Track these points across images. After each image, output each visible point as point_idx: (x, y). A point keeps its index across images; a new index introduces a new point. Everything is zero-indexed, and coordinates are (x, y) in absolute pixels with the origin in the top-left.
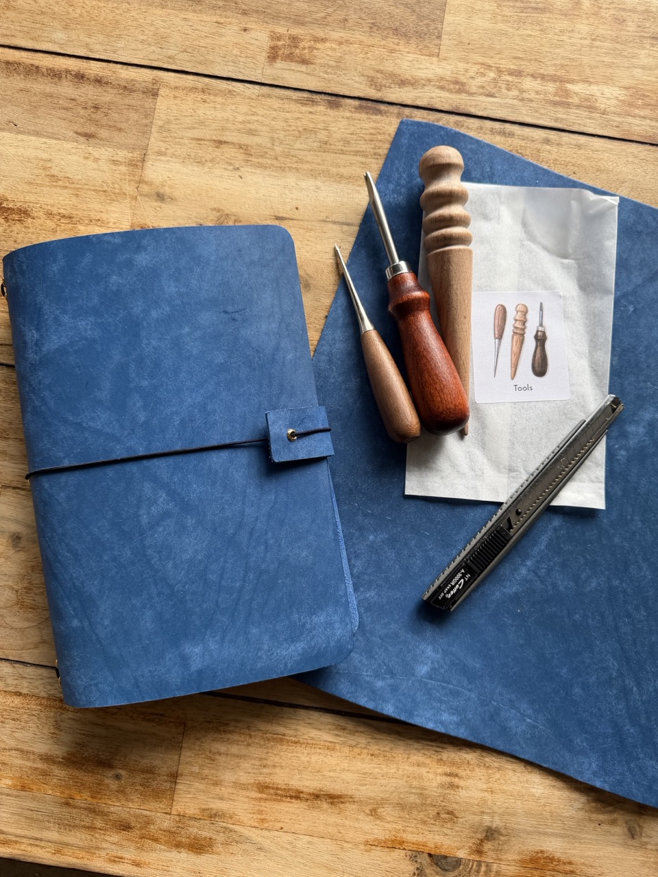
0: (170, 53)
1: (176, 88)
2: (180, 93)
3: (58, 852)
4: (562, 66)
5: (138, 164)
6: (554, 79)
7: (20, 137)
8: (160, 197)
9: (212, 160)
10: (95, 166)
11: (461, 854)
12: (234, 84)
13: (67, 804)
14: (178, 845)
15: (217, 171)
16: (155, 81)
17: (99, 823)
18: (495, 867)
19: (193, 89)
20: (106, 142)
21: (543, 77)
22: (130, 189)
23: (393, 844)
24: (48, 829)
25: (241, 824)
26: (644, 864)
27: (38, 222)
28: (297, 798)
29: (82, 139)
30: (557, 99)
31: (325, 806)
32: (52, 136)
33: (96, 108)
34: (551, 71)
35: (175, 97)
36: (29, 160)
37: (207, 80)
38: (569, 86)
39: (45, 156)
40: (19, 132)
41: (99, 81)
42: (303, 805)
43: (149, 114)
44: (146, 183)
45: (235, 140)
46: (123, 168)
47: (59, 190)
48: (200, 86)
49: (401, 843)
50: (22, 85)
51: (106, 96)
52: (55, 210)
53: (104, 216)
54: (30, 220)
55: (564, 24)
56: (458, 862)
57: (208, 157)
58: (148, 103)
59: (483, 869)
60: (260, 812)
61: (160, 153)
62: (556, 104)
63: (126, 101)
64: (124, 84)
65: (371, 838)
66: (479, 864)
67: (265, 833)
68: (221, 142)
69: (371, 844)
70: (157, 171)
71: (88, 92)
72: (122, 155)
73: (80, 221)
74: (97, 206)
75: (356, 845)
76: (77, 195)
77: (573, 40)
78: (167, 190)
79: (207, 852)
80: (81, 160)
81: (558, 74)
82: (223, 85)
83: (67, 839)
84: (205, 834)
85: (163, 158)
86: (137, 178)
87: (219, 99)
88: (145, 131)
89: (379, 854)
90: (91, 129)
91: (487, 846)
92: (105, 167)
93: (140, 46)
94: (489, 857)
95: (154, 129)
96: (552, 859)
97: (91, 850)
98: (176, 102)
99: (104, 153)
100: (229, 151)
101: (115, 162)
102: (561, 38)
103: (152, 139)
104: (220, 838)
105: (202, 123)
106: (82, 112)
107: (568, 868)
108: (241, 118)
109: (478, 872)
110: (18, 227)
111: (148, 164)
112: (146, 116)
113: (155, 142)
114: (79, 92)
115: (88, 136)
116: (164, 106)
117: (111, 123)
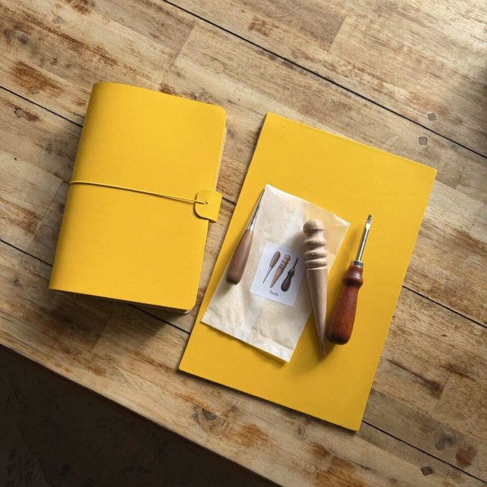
0: (206, 11)
1: (202, 28)
2: (204, 31)
3: (33, 353)
4: (385, 74)
5: (173, 56)
6: (378, 78)
7: (124, 27)
8: (179, 75)
9: (208, 66)
10: (153, 51)
11: (218, 414)
12: (230, 34)
13: (45, 333)
14: (89, 368)
15: (208, 71)
16: (194, 22)
17: (56, 346)
18: (231, 425)
19: (210, 31)
20: (162, 42)
21: (374, 76)
22: (166, 66)
23: (188, 399)
24: (32, 341)
25: (122, 368)
26: (301, 448)
27: (119, 68)
28: (152, 363)
29: (151, 37)
30: (377, 88)
31: (163, 371)
32: (139, 32)
33: (163, 25)
34: (378, 74)
35: (200, 32)
36: (124, 39)
37: (218, 28)
38: (384, 83)
39: (132, 39)
40: (124, 25)
41: (168, 13)
42: (153, 367)
43: (186, 36)
44: (175, 66)
45: (221, 60)
46: (166, 56)
47: (133, 57)
48: (214, 30)
49: (192, 399)
50: (132, 4)
51: (169, 21)
52: (128, 65)
53: (150, 75)
54: (116, 66)
55: (392, 54)
56: (215, 417)
57: (207, 64)
58: (187, 30)
59: (225, 424)
60: (132, 365)
61: (185, 55)
62: (375, 90)
63: (178, 26)
64: (178, 18)
65: (179, 392)
66: (224, 422)
67: (131, 375)
68: (215, 59)
69: (178, 396)
70: (181, 63)
71: (161, 17)
72: (168, 50)
73: (139, 74)
74: (149, 70)
75: (171, 394)
76: (141, 62)
77: (394, 63)
78: (183, 72)
79: (101, 375)
80: (148, 47)
81: (382, 77)
82: (225, 33)
83: (39, 349)
84: (103, 366)
85: (186, 58)
86: (171, 63)
87: (220, 39)
88: (182, 42)
89: (180, 401)
90: (157, 34)
91: (231, 414)
92: (158, 53)
93: (192, 3)
94: (230, 420)
95: (186, 43)
96: (259, 431)
97: (49, 357)
98: (200, 34)
99: (160, 47)
100: (217, 64)
101: (163, 52)
102: (388, 60)
103: (184, 47)
104: (110, 371)
105: (209, 47)
106: (156, 25)
107: (265, 437)
108: (227, 51)
109: (222, 425)
110: (109, 67)
111: (178, 58)
112: (184, 36)
113: (184, 49)
114: (157, 15)
115: (155, 37)
116: (194, 34)
117: (168, 34)
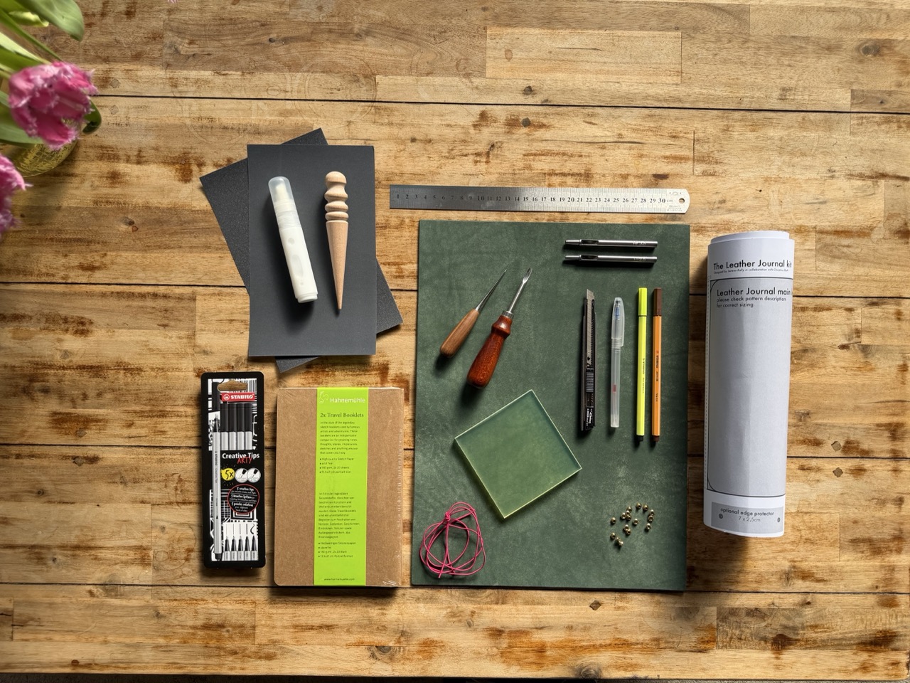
0: (200, 276)
1: (205, 295)
2: (207, 297)
3: (205, 668)
4: (398, 256)
5: (192, 336)
6: (394, 264)
7: (131, 331)
8: (205, 353)
9: (229, 330)
10: (170, 341)
11: (391, 644)
12: (234, 288)
13: (207, 647)
14: (260, 658)
15: (232, 336)
16: (194, 293)
17: (222, 653)
18: (407, 648)
19: (214, 294)
20: (174, 328)
21: (389, 264)
22: (189, 350)
23: (359, 644)
24: (199, 659)
25: (288, 644)
26: (476, 638)
27: (147, 373)
28: (312, 629)
29: (162, 328)
30: (397, 274)
31: (325, 631)
32: (147, 328)
33: (166, 310)
34: (392, 260)
35: (205, 300)
36: (137, 342)
37: (219, 289)
38: (402, 266)
39: (144, 339)
40: (130, 328)
41: (165, 296)
42: (315, 632)
43: (193, 310)
44: (198, 346)
45: (239, 318)
46: (185, 340)
47: (155, 356)
48: (216, 292)
49: (363, 643)
50: (127, 304)
51: (171, 304)
52: (154, 366)
53: (180, 366)
54: (143, 373)
55: (396, 233)
56: (390, 648)
57: (226, 329)
58: (192, 305)
59: (402, 650)
60: (296, 638)
61: (202, 330)
62: (396, 277)
63: (181, 305)
64: (177, 296)
65: (349, 642)
66: (400, 648)
67: (300, 647)
68: (232, 320)
69: (348, 646)
70: (203, 340)
71: (160, 303)
72: (183, 333)
73: (168, 370)
74: (175, 362)
75: (342, 647)
76: (164, 357)
77: (403, 242)
78: (208, 349)
79: (274, 659)
80: (163, 339)
81: (396, 261)
82: (228, 290)
83: (209, 662)
84: (271, 651)
85: (204, 332)
86: (193, 344)
87: (227, 298)
88: (193, 321)
89: (354, 650)
90: (166, 322)
91: (402, 639)
92: (176, 341)
93: (183, 275)
94: (404, 644)
95: (197, 318)
96: (433, 641)
97: (220, 666)
98: (206, 302)
99: (174, 334)
100: (236, 324)
101: (180, 338)
102: (396, 241)
103: (197, 323)
104: (279, 652)
105: (220, 312)
106: (159, 314)
107: (441, 644)
108: (240, 306)
109: (400, 651)
110: (137, 378)
111: (197, 336)
112: (192, 312)
113: (198, 325)
114: (156, 303)
115: (165, 326)
116: (200, 304)
117: (175, 318)
